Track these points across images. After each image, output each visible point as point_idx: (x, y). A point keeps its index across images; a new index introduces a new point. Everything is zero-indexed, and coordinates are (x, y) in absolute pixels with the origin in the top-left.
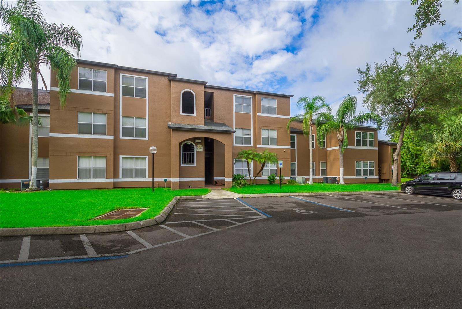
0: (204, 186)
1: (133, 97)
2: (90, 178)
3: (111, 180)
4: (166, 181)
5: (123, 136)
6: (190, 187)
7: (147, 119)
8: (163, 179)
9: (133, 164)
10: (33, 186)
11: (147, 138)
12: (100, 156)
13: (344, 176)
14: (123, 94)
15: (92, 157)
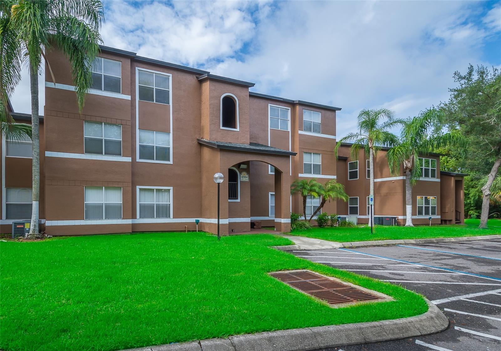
0: (250, 230)
1: (153, 102)
2: (101, 218)
3: (129, 221)
4: (197, 222)
5: (140, 158)
6: (232, 230)
7: (171, 134)
8: (193, 220)
9: (154, 199)
10: (36, 232)
11: (171, 162)
12: (114, 186)
13: (412, 215)
14: (141, 98)
15: (104, 187)
